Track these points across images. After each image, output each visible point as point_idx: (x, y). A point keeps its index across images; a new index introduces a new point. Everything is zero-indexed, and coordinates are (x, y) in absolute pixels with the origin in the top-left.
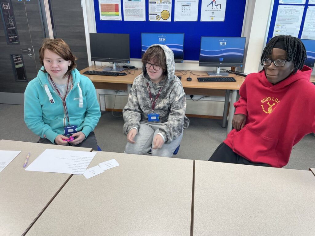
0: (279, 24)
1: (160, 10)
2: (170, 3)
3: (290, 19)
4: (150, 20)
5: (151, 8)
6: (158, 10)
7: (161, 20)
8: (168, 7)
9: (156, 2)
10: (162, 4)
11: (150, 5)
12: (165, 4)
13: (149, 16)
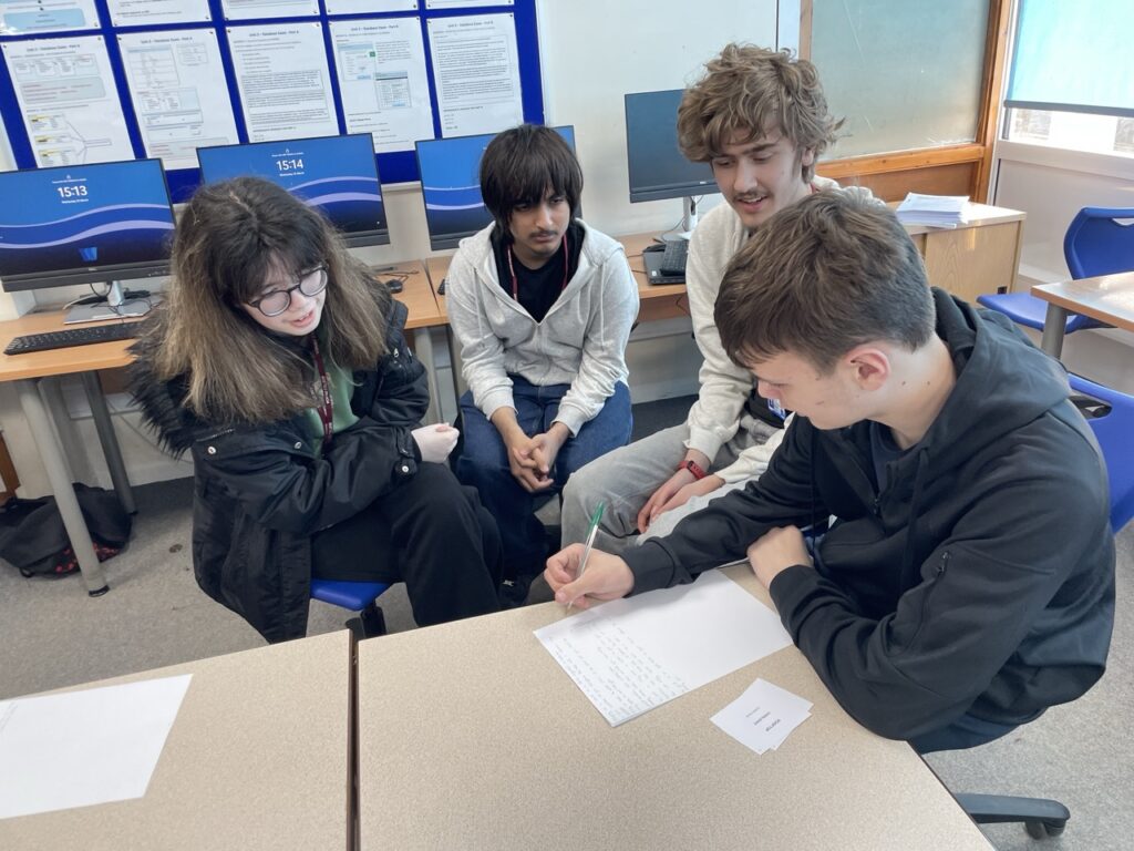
0: (39, 114)
3: (69, 89)
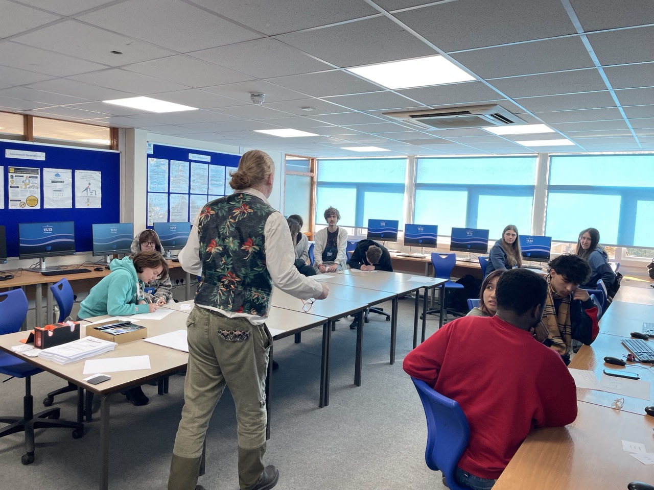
1: (25, 196)
2: (37, 188)
4: (11, 207)
5: (12, 193)
6: (22, 196)
7: (27, 207)
8: (35, 193)
9: (19, 186)
10: (28, 189)
11: (10, 190)
12: (31, 189)
13: (10, 202)
